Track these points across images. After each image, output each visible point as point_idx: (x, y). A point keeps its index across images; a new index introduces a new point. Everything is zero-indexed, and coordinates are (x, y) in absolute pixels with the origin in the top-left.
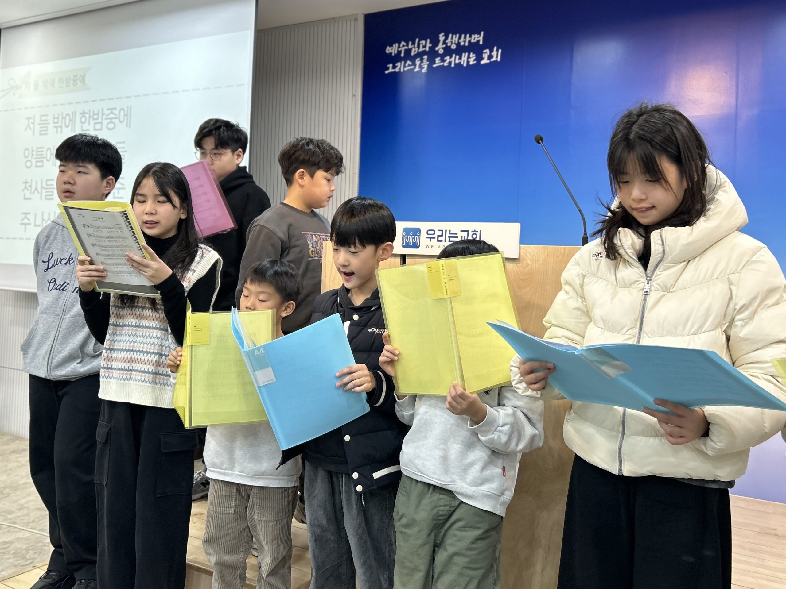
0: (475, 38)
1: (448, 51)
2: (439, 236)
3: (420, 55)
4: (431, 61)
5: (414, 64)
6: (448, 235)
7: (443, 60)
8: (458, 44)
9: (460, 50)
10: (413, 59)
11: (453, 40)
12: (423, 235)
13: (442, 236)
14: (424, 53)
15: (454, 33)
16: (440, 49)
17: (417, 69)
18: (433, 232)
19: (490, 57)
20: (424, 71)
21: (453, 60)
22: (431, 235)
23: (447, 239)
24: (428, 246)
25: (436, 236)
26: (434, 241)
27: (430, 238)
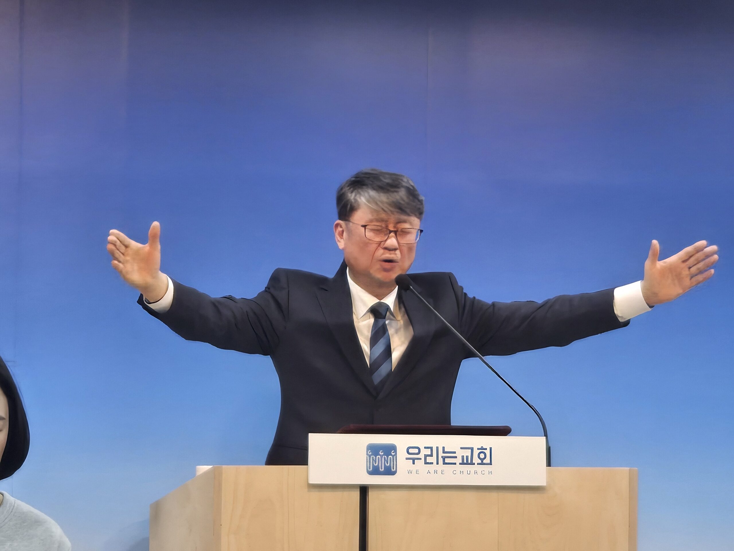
6: (441, 454)
12: (401, 454)
13: (431, 455)
22: (413, 455)
23: (441, 460)
24: (410, 472)
25: (421, 455)
26: (420, 464)
27: (414, 460)
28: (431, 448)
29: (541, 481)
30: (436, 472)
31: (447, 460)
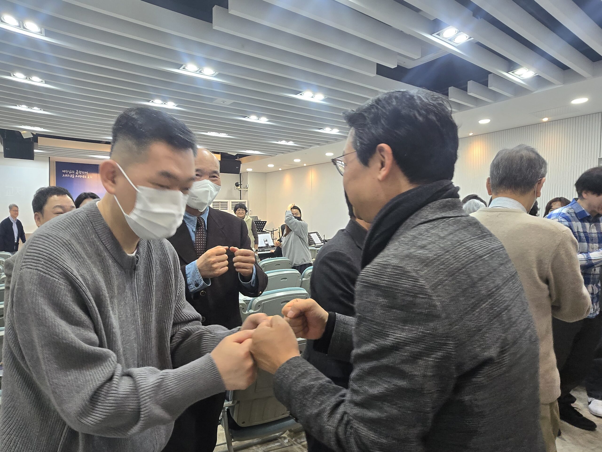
0: (86, 172)
1: (79, 174)
3: (72, 174)
4: (75, 176)
5: (70, 175)
7: (78, 176)
8: (82, 173)
9: (82, 174)
10: (70, 174)
11: (80, 172)
14: (73, 174)
15: (80, 170)
16: (77, 173)
17: (71, 177)
19: (90, 177)
20: (73, 177)
21: (81, 176)
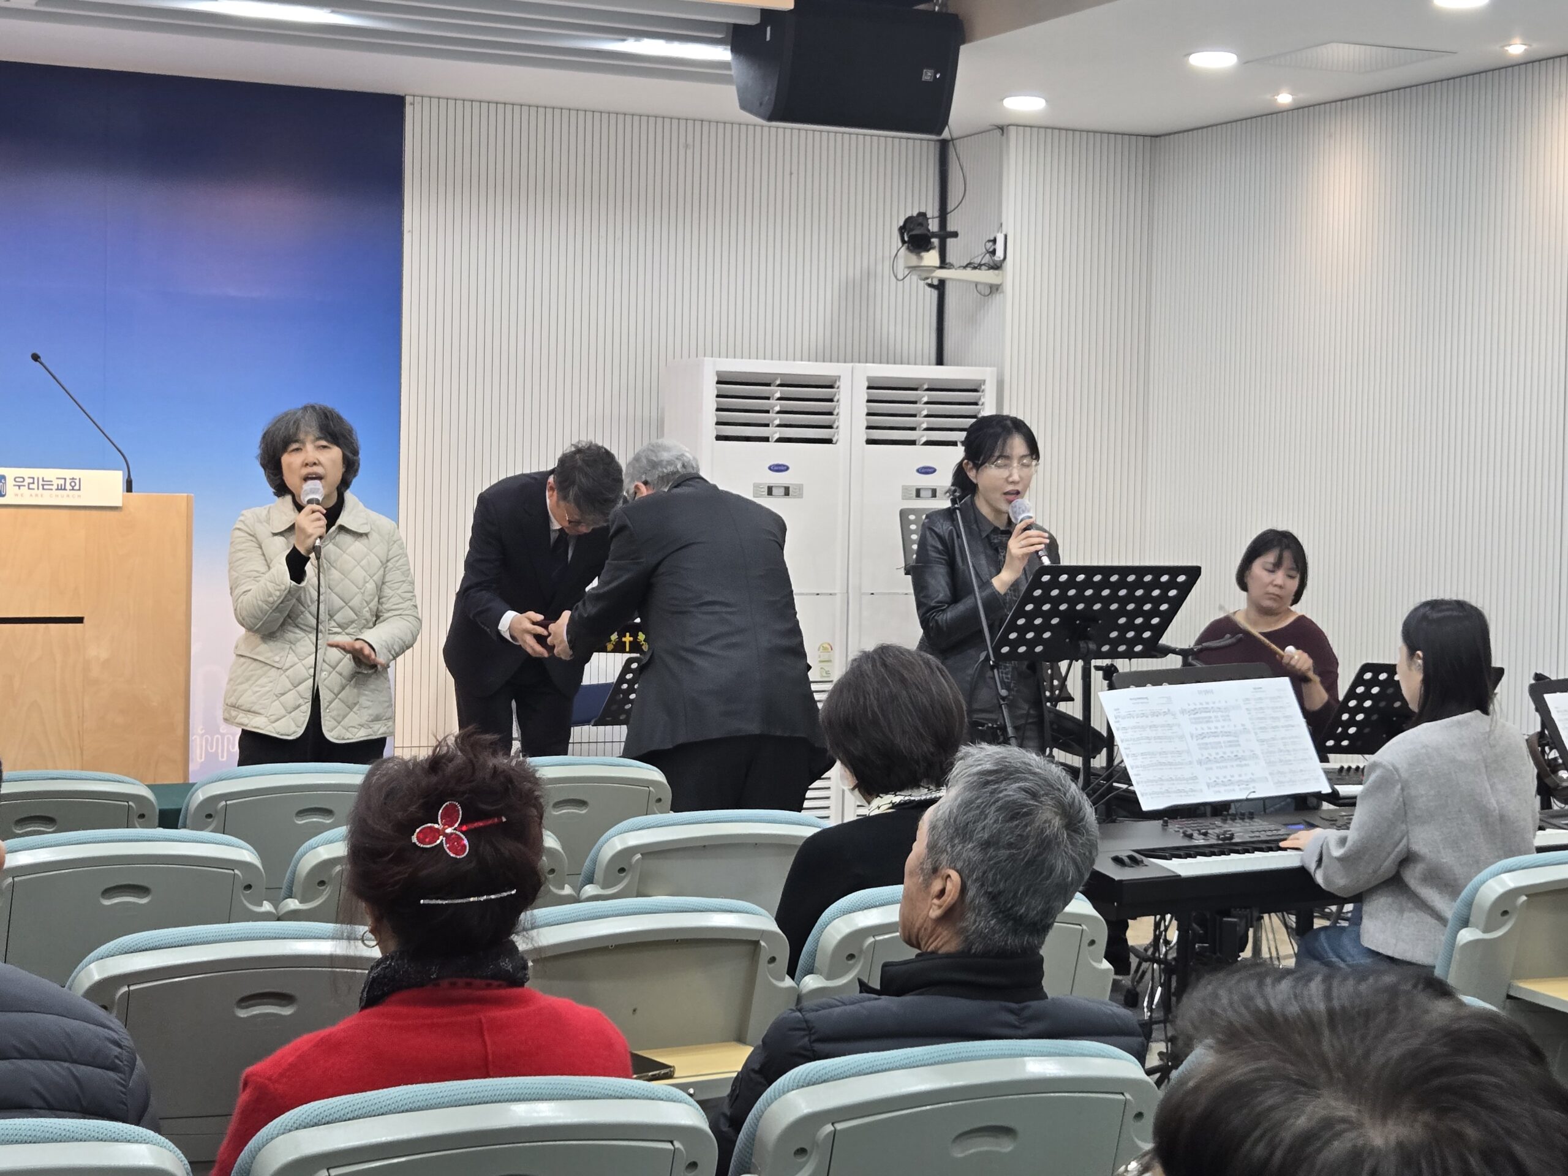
2: (29, 484)
6: (41, 482)
12: (10, 482)
13: (33, 483)
18: (21, 480)
22: (19, 483)
23: (41, 487)
24: (17, 495)
25: (26, 483)
26: (24, 489)
27: (19, 486)
28: (33, 478)
29: (119, 504)
30: (37, 495)
31: (45, 487)
